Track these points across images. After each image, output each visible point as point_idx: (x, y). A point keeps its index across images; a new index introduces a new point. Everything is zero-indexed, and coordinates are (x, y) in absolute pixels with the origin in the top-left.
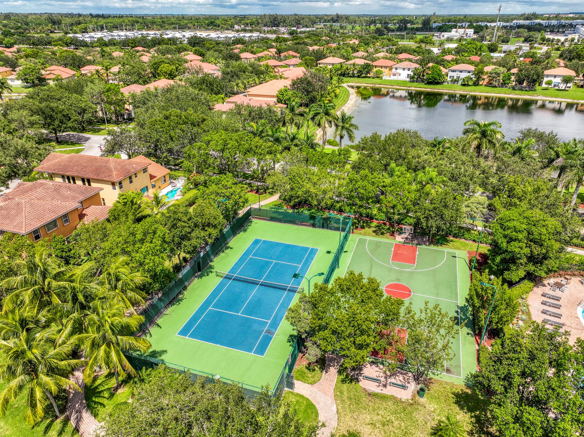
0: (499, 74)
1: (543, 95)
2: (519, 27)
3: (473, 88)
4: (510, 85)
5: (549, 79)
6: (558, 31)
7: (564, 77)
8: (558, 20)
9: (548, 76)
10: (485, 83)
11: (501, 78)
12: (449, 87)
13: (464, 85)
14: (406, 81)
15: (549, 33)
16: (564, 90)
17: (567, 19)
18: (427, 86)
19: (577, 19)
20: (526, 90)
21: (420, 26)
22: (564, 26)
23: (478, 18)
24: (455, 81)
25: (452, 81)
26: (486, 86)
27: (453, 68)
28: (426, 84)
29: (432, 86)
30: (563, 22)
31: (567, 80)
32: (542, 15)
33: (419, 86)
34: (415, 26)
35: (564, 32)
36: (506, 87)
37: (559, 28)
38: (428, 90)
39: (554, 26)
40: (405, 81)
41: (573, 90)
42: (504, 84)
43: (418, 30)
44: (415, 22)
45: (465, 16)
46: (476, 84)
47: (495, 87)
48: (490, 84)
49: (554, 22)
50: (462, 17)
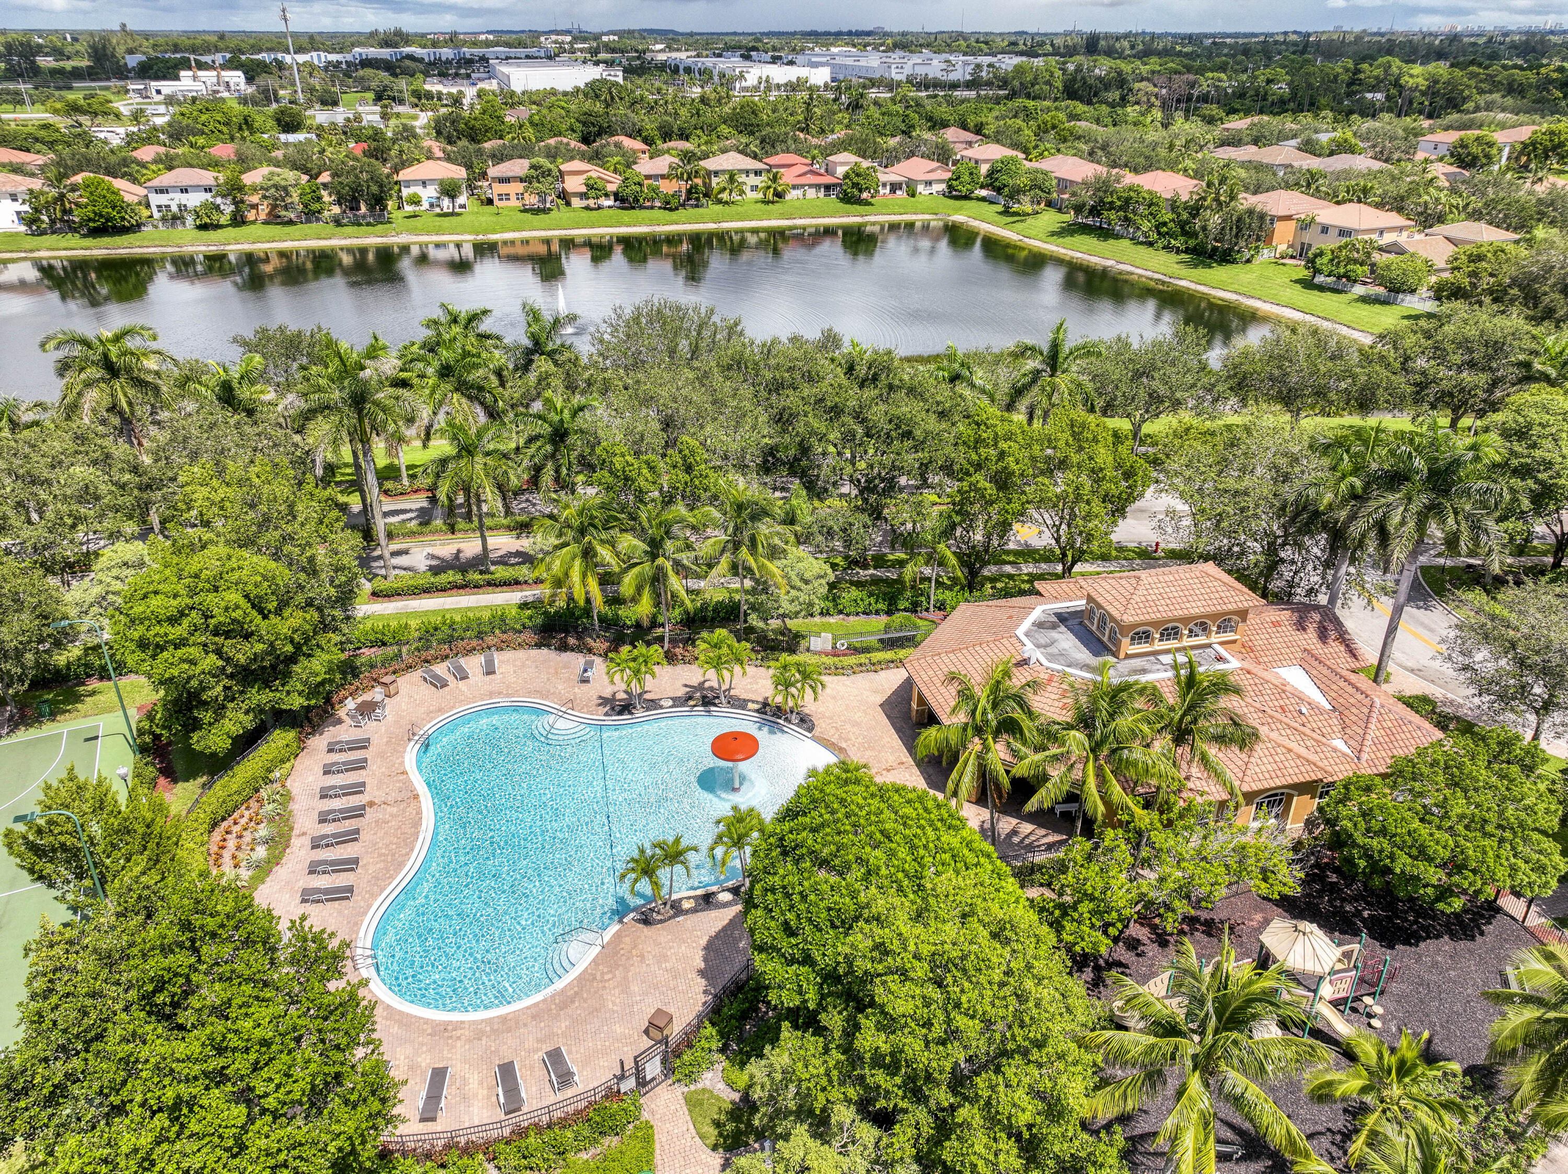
0: (285, 189)
1: (411, 231)
2: (367, 63)
3: (231, 232)
4: (326, 213)
5: (413, 190)
6: (457, 75)
7: (441, 183)
8: (456, 47)
9: (408, 184)
10: (263, 216)
11: (296, 199)
12: (161, 239)
13: (203, 227)
14: (17, 233)
15: (435, 80)
16: (453, 214)
17: (475, 44)
18: (89, 242)
19: (497, 44)
20: (368, 224)
21: (85, 63)
22: (469, 62)
23: (260, 42)
24: (174, 219)
25: (163, 219)
26: (266, 223)
27: (156, 183)
28: (84, 236)
29: (106, 240)
30: (467, 51)
31: (449, 190)
32: (423, 35)
33: (64, 243)
34: (68, 65)
35: (468, 76)
36: (318, 220)
37: (459, 67)
38: (96, 252)
39: (449, 62)
40: (14, 235)
41: (472, 213)
42: (311, 214)
43: (77, 74)
44: (69, 49)
45: (222, 36)
46: (238, 220)
47: (291, 222)
48: (274, 219)
49: (447, 53)
50: (214, 39)
